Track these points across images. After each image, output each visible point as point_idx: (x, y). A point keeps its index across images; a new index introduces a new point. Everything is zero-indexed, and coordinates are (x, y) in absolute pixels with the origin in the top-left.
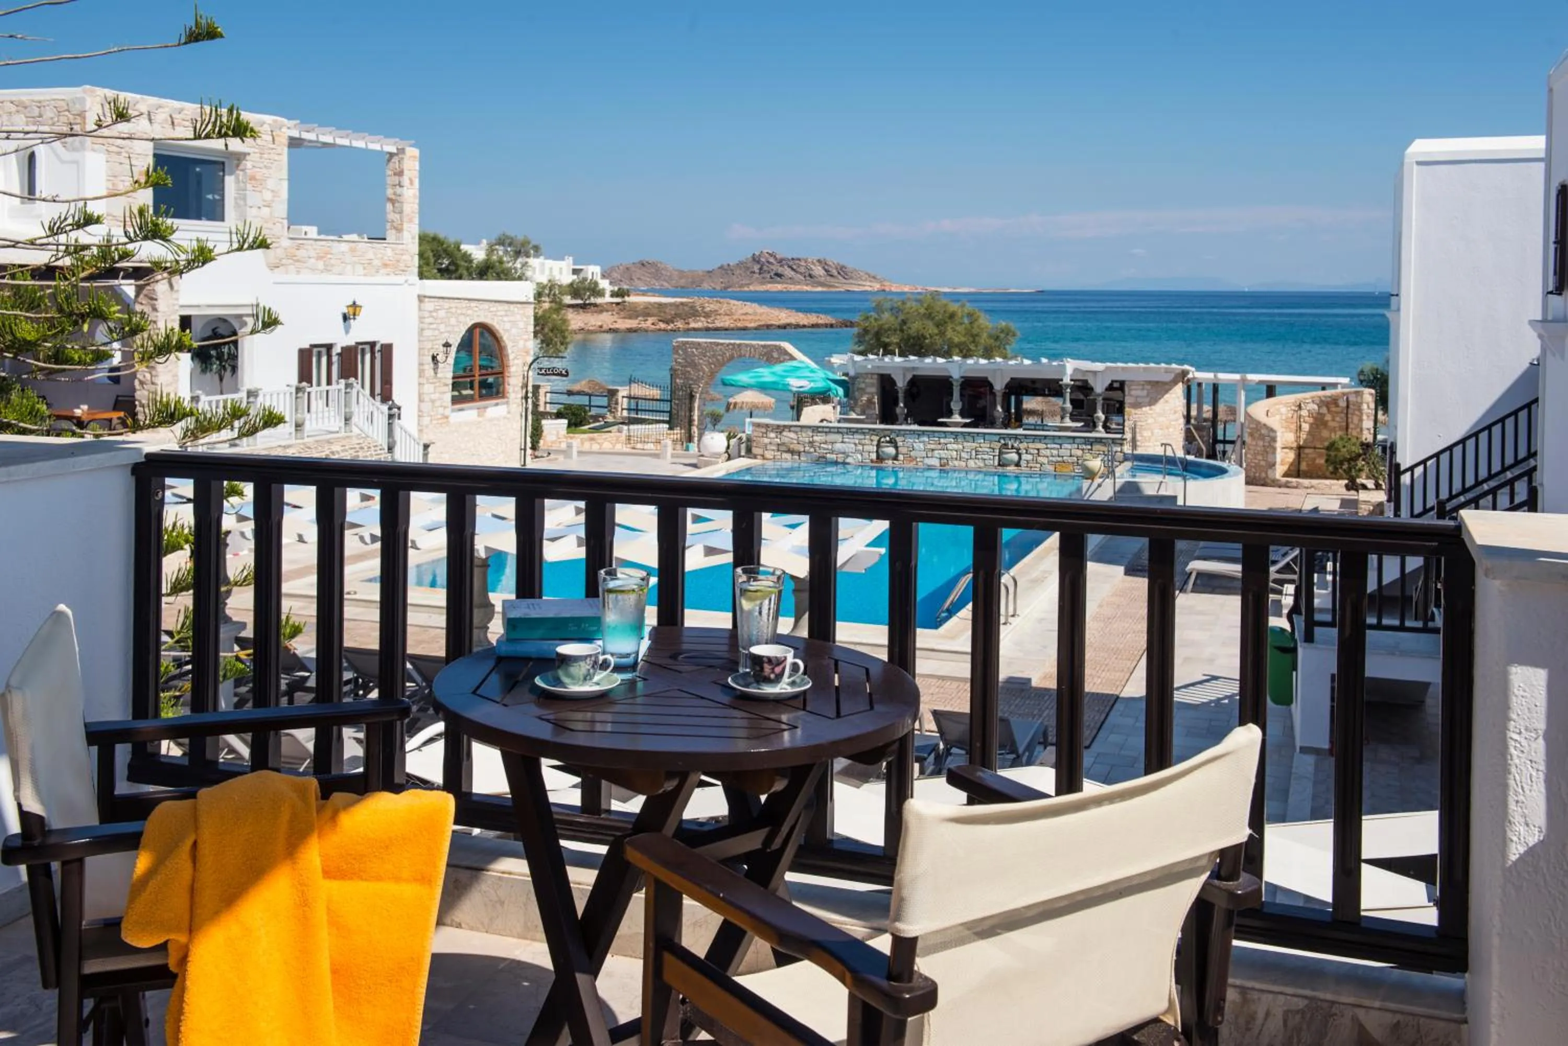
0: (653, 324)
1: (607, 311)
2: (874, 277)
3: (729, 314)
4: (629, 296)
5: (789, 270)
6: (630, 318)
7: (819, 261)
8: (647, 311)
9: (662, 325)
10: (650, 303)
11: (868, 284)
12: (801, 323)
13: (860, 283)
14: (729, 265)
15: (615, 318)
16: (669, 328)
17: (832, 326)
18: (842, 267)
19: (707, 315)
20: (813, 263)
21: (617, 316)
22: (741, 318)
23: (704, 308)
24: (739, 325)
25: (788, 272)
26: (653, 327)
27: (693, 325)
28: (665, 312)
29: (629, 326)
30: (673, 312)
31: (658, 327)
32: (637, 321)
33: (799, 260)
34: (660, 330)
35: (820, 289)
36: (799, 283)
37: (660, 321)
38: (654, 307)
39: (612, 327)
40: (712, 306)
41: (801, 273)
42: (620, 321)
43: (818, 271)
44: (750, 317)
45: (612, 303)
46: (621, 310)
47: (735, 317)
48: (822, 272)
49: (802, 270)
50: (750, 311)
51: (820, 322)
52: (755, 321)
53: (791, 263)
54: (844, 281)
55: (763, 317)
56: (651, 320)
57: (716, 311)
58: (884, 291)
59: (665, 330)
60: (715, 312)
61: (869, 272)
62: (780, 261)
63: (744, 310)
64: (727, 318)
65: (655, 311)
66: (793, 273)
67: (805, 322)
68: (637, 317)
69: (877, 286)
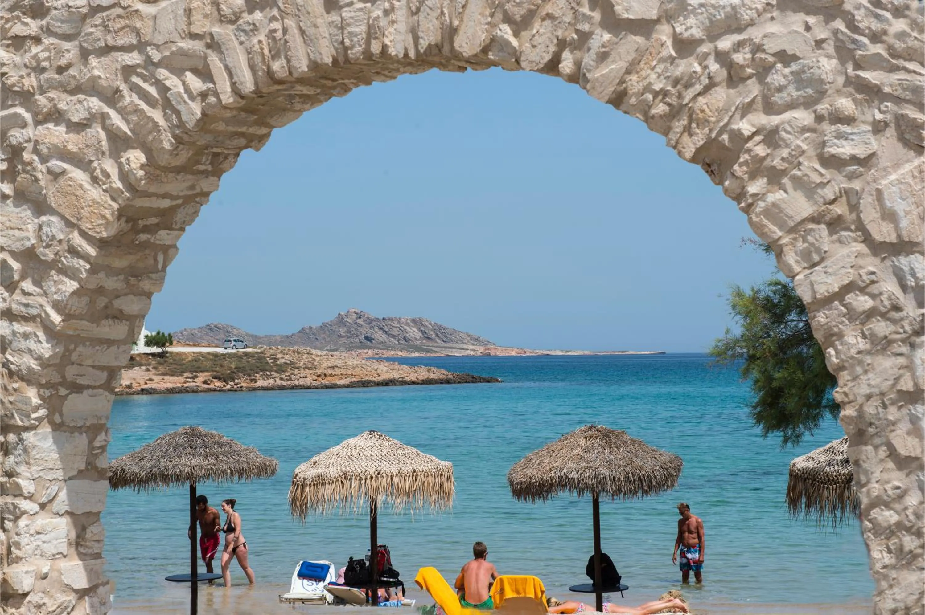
0: (205, 382)
1: (140, 365)
2: (477, 340)
3: (310, 367)
4: (171, 344)
5: (380, 332)
6: (173, 374)
7: (414, 321)
8: (197, 365)
9: (218, 384)
10: (201, 354)
11: (471, 347)
12: (408, 379)
13: (461, 346)
14: (311, 328)
15: (150, 375)
16: (228, 387)
17: (448, 382)
18: (441, 328)
19: (281, 369)
20: (407, 324)
21: (154, 371)
22: (329, 372)
23: (276, 359)
24: (326, 382)
25: (379, 336)
26: (206, 386)
27: (261, 383)
28: (222, 366)
29: (170, 386)
30: (233, 366)
31: (212, 386)
32: (181, 379)
33: (392, 320)
34: (215, 390)
35: (416, 354)
36: (392, 348)
37: (215, 377)
38: (207, 359)
39: (145, 387)
40: (287, 357)
41: (394, 337)
42: (156, 379)
43: (414, 333)
44: (338, 372)
45: (148, 354)
46: (160, 364)
47: (319, 372)
48: (418, 335)
49: (395, 332)
50: (339, 363)
51: (432, 376)
52: (347, 376)
53: (382, 324)
54: (443, 344)
55: (358, 371)
56: (202, 377)
57: (292, 363)
58: (489, 355)
59: (221, 390)
60: (292, 365)
61: (470, 333)
62: (370, 321)
63: (332, 362)
64: (307, 371)
65: (208, 364)
66: (384, 336)
67: (412, 377)
68: (181, 374)
69: (480, 350)
